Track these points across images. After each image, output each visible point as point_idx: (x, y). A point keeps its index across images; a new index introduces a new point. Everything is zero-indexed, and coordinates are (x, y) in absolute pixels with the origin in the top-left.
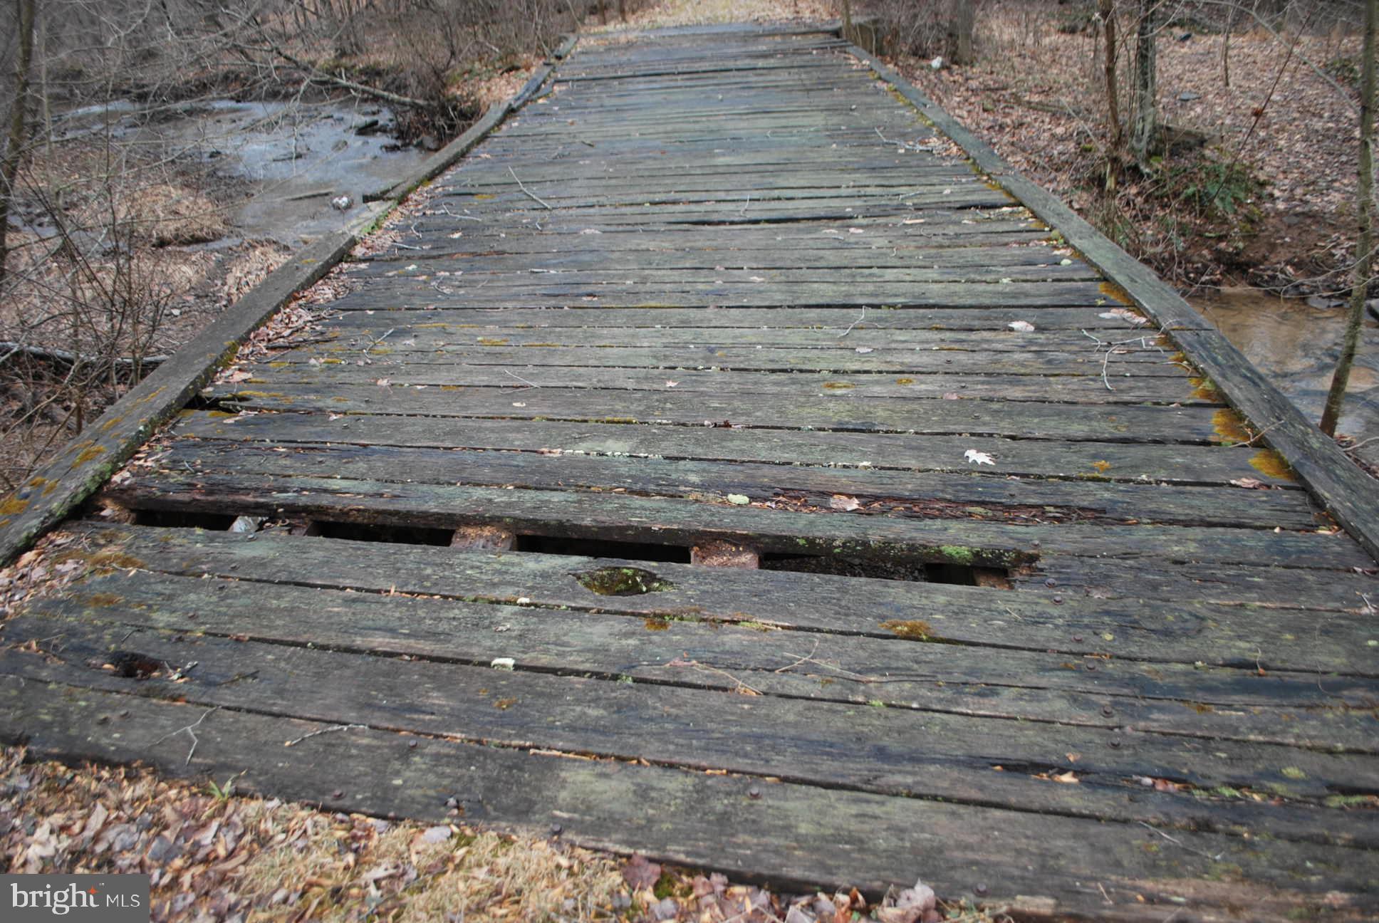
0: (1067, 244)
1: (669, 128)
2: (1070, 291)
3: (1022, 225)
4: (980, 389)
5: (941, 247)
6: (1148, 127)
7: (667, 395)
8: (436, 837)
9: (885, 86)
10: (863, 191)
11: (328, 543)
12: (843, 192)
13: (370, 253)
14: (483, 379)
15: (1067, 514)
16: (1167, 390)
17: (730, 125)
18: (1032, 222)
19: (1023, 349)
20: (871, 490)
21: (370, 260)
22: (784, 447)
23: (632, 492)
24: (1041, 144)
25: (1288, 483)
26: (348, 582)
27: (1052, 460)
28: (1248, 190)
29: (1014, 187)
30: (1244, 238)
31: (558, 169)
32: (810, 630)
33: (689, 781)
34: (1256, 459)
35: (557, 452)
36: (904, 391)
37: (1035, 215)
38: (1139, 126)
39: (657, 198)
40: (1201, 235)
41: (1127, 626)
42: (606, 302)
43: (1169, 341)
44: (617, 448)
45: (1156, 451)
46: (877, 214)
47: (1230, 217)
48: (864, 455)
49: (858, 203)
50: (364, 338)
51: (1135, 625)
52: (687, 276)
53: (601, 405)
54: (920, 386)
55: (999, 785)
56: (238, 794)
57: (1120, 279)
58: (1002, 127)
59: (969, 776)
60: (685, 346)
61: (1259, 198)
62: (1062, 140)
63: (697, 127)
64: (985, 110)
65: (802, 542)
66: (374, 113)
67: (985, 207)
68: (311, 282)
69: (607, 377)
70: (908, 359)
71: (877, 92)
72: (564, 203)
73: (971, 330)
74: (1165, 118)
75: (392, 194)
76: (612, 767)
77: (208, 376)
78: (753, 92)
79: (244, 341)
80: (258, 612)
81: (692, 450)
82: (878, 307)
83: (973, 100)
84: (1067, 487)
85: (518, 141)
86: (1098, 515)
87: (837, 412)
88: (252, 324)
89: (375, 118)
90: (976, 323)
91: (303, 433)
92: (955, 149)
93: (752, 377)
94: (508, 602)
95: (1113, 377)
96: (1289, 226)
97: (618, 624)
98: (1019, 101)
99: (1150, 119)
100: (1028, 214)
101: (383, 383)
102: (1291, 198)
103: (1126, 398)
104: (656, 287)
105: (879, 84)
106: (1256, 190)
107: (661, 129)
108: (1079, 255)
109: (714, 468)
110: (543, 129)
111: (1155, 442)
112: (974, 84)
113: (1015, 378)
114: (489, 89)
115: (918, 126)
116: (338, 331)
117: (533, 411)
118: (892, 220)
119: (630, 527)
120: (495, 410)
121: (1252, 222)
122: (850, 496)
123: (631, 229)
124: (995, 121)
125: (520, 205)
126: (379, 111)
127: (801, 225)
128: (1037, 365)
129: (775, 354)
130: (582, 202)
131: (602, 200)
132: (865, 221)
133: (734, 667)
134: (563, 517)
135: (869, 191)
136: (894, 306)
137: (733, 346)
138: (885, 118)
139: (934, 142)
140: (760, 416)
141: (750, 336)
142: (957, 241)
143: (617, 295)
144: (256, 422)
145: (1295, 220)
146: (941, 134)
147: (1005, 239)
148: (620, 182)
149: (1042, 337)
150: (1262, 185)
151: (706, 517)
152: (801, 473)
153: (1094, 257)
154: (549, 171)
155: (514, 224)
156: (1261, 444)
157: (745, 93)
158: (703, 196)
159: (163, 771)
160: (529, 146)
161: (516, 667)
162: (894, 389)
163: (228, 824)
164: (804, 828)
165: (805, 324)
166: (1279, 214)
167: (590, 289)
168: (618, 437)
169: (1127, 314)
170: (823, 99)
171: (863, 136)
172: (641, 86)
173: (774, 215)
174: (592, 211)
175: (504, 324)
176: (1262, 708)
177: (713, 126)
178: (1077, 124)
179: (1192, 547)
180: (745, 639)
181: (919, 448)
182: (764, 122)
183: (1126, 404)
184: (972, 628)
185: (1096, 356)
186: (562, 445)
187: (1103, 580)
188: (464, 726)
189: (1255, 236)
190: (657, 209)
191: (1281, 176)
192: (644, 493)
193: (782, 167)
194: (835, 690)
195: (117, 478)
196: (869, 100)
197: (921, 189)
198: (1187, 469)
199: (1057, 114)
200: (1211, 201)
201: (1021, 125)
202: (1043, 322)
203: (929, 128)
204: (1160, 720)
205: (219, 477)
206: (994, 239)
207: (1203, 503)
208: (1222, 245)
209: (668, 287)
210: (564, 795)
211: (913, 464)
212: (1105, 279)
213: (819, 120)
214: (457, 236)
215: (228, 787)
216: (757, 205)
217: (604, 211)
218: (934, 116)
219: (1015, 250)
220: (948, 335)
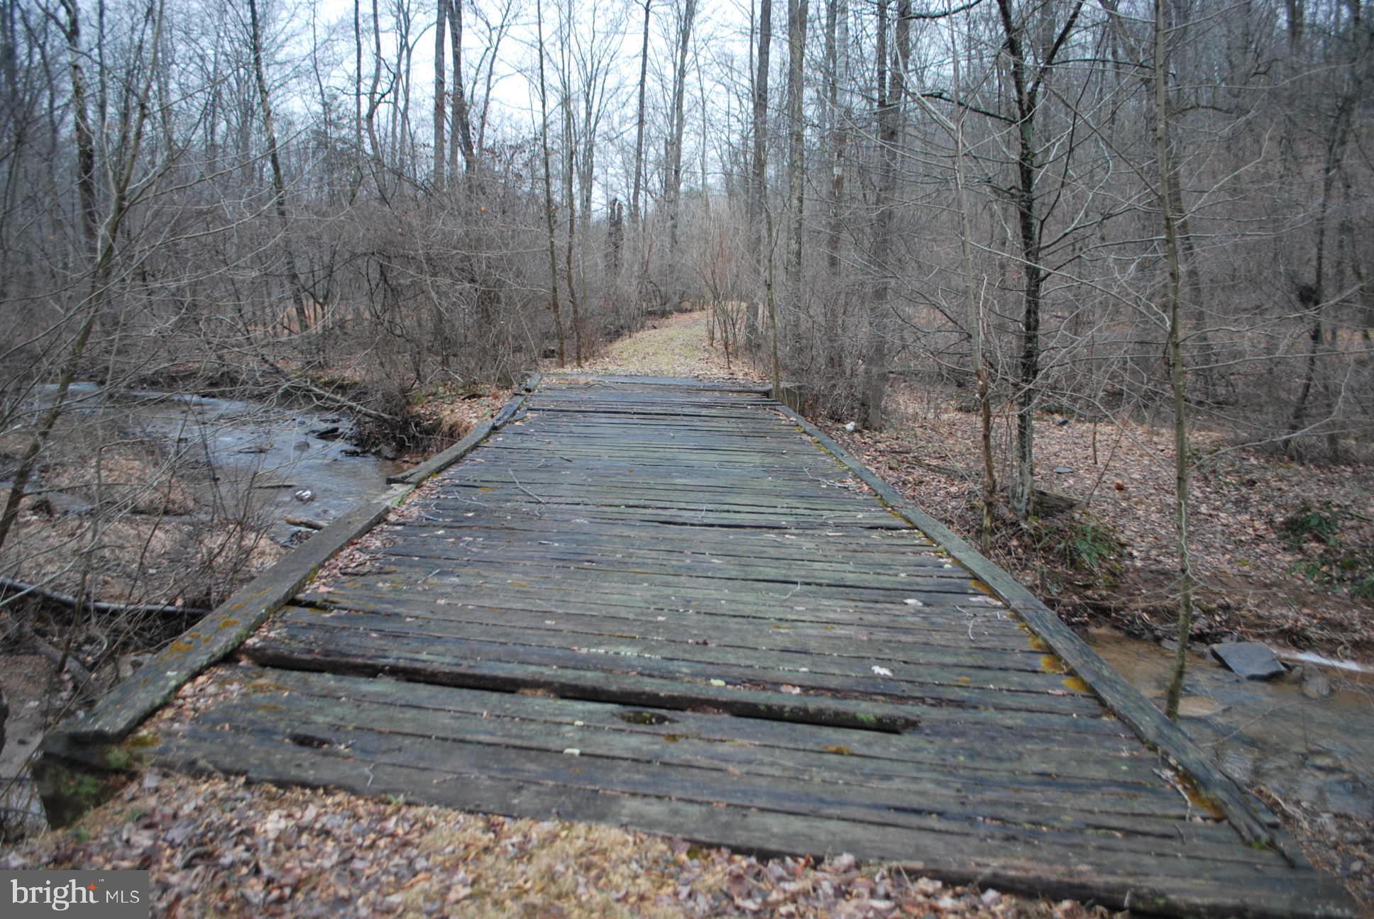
0: (949, 555)
1: (632, 454)
2: (950, 584)
3: (917, 542)
4: (882, 635)
5: (855, 551)
6: (1027, 491)
7: (658, 625)
8: (547, 826)
9: (809, 438)
10: (794, 511)
11: (429, 687)
12: (778, 510)
13: (402, 520)
14: (519, 606)
15: (939, 702)
16: (1011, 643)
17: (683, 456)
18: (925, 541)
19: (914, 614)
20: (808, 683)
21: (403, 524)
22: (747, 658)
23: (642, 675)
24: (937, 499)
25: (1085, 693)
26: (451, 708)
27: (930, 675)
28: (1111, 549)
29: (912, 516)
30: (1107, 588)
31: (544, 475)
32: (772, 747)
33: (704, 809)
34: (1067, 682)
35: (584, 651)
36: (829, 633)
37: (926, 535)
38: (1020, 490)
39: (631, 503)
40: (1071, 584)
41: (973, 754)
42: (601, 566)
43: (1017, 616)
44: (628, 652)
45: (1000, 674)
46: (804, 527)
47: (1096, 569)
48: (803, 666)
49: (791, 519)
50: (417, 574)
51: (979, 755)
52: (663, 555)
53: (609, 627)
54: (840, 631)
55: (892, 817)
56: (409, 804)
57: (986, 577)
58: (904, 483)
59: (875, 812)
60: (668, 597)
61: (1121, 556)
62: (954, 497)
63: (656, 455)
64: (891, 468)
65: (762, 708)
66: (334, 421)
67: (888, 528)
68: (361, 534)
69: (612, 611)
70: (832, 616)
71: (803, 443)
72: (554, 500)
73: (877, 602)
74: (1043, 487)
75: (411, 480)
76: (653, 800)
77: (300, 586)
78: (698, 434)
79: (322, 566)
80: (391, 719)
81: (681, 655)
82: (809, 584)
83: (880, 459)
84: (941, 689)
85: (505, 452)
86: (960, 704)
87: (781, 642)
88: (326, 556)
89: (335, 425)
90: (882, 599)
91: (389, 626)
92: (866, 488)
93: (719, 619)
94: (568, 724)
95: (974, 634)
96: (1146, 581)
97: (646, 738)
98: (918, 462)
99: (1028, 484)
100: (921, 535)
101: (442, 602)
102: (1147, 558)
103: (983, 645)
104: (640, 560)
105: (805, 437)
106: (1118, 549)
107: (626, 454)
108: (957, 562)
109: (699, 666)
110: (525, 445)
111: (1001, 669)
112: (881, 446)
113: (907, 631)
114: (452, 411)
115: (836, 470)
116: (393, 568)
117: (562, 627)
118: (817, 532)
119: (644, 693)
120: (533, 624)
121: (1114, 574)
122: (794, 686)
123: (613, 521)
124: (899, 477)
125: (518, 498)
126: (339, 420)
127: (748, 530)
128: (926, 625)
129: (734, 606)
130: (570, 501)
131: (586, 500)
132: (797, 531)
133: (726, 761)
134: (595, 684)
135: (798, 511)
136: (821, 585)
137: (704, 599)
138: (810, 461)
139: (850, 482)
140: (728, 640)
141: (715, 595)
142: (866, 549)
143: (611, 563)
144: (348, 618)
145: (1150, 576)
146: (855, 476)
147: (903, 550)
148: (599, 489)
149: (927, 609)
150: (1123, 546)
151: (696, 690)
152: (761, 673)
153: (969, 564)
154: (539, 476)
155: (515, 511)
156: (1072, 673)
157: (693, 433)
158: (668, 505)
159: (353, 791)
160: (515, 456)
161: (582, 754)
162: (822, 632)
163: (404, 819)
164: (775, 830)
165: (754, 590)
166: (1137, 570)
167: (589, 558)
168: (628, 645)
169: (989, 600)
170: (758, 444)
171: (794, 474)
172: (603, 420)
173: (725, 522)
174: (579, 507)
175: (526, 573)
176: (1052, 793)
177: (669, 456)
178: (969, 485)
179: (1019, 721)
180: (731, 750)
181: (841, 664)
182: (711, 457)
183: (983, 649)
184: (876, 750)
185: (965, 622)
186: (589, 646)
187: (961, 734)
188: (554, 779)
189: (1116, 587)
190: (631, 510)
191: (1139, 539)
192: (651, 676)
193: (730, 489)
194: (792, 773)
195: (250, 642)
196: (796, 447)
197: (838, 513)
198: (1021, 684)
199: (951, 475)
200: (1079, 555)
201: (922, 482)
202: (928, 601)
203: (846, 472)
204: (989, 795)
205: (332, 647)
206: (895, 548)
207: (1030, 701)
208: (1089, 593)
209: (650, 561)
210: (624, 811)
211: (837, 671)
212: (976, 578)
213: (757, 459)
214: (470, 515)
215: (401, 798)
216: (710, 514)
217: (588, 508)
218: (850, 462)
219: (911, 557)
220: (860, 604)
